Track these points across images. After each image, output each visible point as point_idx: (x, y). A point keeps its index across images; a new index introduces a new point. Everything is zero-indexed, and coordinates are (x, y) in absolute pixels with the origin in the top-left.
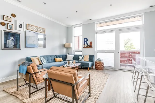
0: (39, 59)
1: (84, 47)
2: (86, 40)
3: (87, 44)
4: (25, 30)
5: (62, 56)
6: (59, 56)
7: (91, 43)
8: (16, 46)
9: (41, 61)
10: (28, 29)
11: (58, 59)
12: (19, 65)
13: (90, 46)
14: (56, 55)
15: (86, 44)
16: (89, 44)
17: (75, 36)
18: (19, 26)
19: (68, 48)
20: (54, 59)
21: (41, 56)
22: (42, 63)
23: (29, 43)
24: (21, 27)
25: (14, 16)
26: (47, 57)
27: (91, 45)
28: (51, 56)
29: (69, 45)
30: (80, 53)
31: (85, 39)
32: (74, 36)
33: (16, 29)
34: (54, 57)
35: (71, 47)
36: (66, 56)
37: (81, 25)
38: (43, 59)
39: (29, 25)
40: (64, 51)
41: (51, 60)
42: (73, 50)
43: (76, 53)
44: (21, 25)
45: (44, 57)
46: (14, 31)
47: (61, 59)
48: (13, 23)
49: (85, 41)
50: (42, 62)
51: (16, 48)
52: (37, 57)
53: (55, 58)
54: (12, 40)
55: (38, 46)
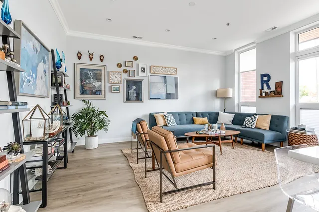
0: (165, 117)
1: (261, 96)
2: (265, 79)
3: (269, 88)
4: (148, 74)
5: (209, 114)
6: (202, 115)
7: (279, 85)
8: (138, 98)
9: (166, 120)
10: (152, 72)
11: (199, 120)
14: (196, 113)
15: (266, 89)
16: (273, 89)
17: (240, 72)
18: (142, 70)
19: (225, 98)
20: (193, 119)
21: (168, 113)
22: (168, 124)
23: (154, 93)
24: (144, 72)
25: (135, 58)
26: (180, 114)
27: (279, 90)
28: (187, 114)
29: (226, 92)
30: (252, 110)
31: (262, 76)
32: (239, 73)
33: (138, 75)
34: (193, 115)
35: (231, 96)
36: (217, 114)
37: (255, 45)
38: (171, 118)
39: (154, 66)
40: (216, 106)
41: (187, 120)
42: (236, 102)
43: (245, 110)
44: (144, 68)
45: (174, 114)
46: (136, 78)
47: (206, 119)
48: (134, 68)
49: (262, 82)
50: (168, 121)
51: (138, 100)
52: (162, 114)
53: (195, 118)
54: (134, 90)
55: (165, 96)
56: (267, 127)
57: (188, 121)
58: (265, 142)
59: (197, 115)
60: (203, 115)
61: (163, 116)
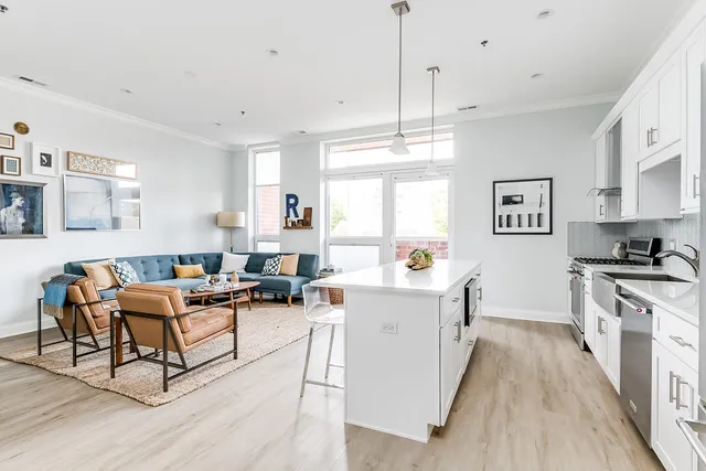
0: (113, 268)
1: (286, 227)
2: (291, 201)
3: (297, 216)
4: (63, 171)
5: (205, 258)
6: (191, 259)
7: (308, 211)
8: (32, 228)
9: (117, 276)
10: (72, 167)
11: (186, 269)
12: (44, 285)
13: (306, 223)
14: (179, 257)
15: (293, 217)
16: (301, 217)
17: (258, 184)
18: (42, 160)
19: (231, 229)
20: (173, 269)
21: (118, 260)
22: (121, 283)
23: (78, 214)
24: (49, 164)
25: (21, 128)
26: (144, 260)
27: (308, 219)
28: (159, 259)
29: (234, 218)
30: (274, 248)
31: (289, 196)
32: (255, 186)
33: (30, 170)
34: (172, 260)
35: (243, 225)
36: (220, 257)
37: (278, 146)
38: (127, 269)
39: (76, 154)
40: (215, 242)
41: (160, 272)
42: (250, 234)
43: (263, 248)
44: (49, 157)
45: (131, 261)
46: (26, 178)
47: (199, 268)
48: (19, 152)
49: (289, 206)
50: (123, 277)
51: (32, 232)
52: (106, 263)
53: (178, 266)
54: (18, 207)
55: (108, 224)
56: (294, 272)
57: (165, 274)
58: (293, 293)
59: (182, 260)
60: (193, 260)
61: (108, 268)
